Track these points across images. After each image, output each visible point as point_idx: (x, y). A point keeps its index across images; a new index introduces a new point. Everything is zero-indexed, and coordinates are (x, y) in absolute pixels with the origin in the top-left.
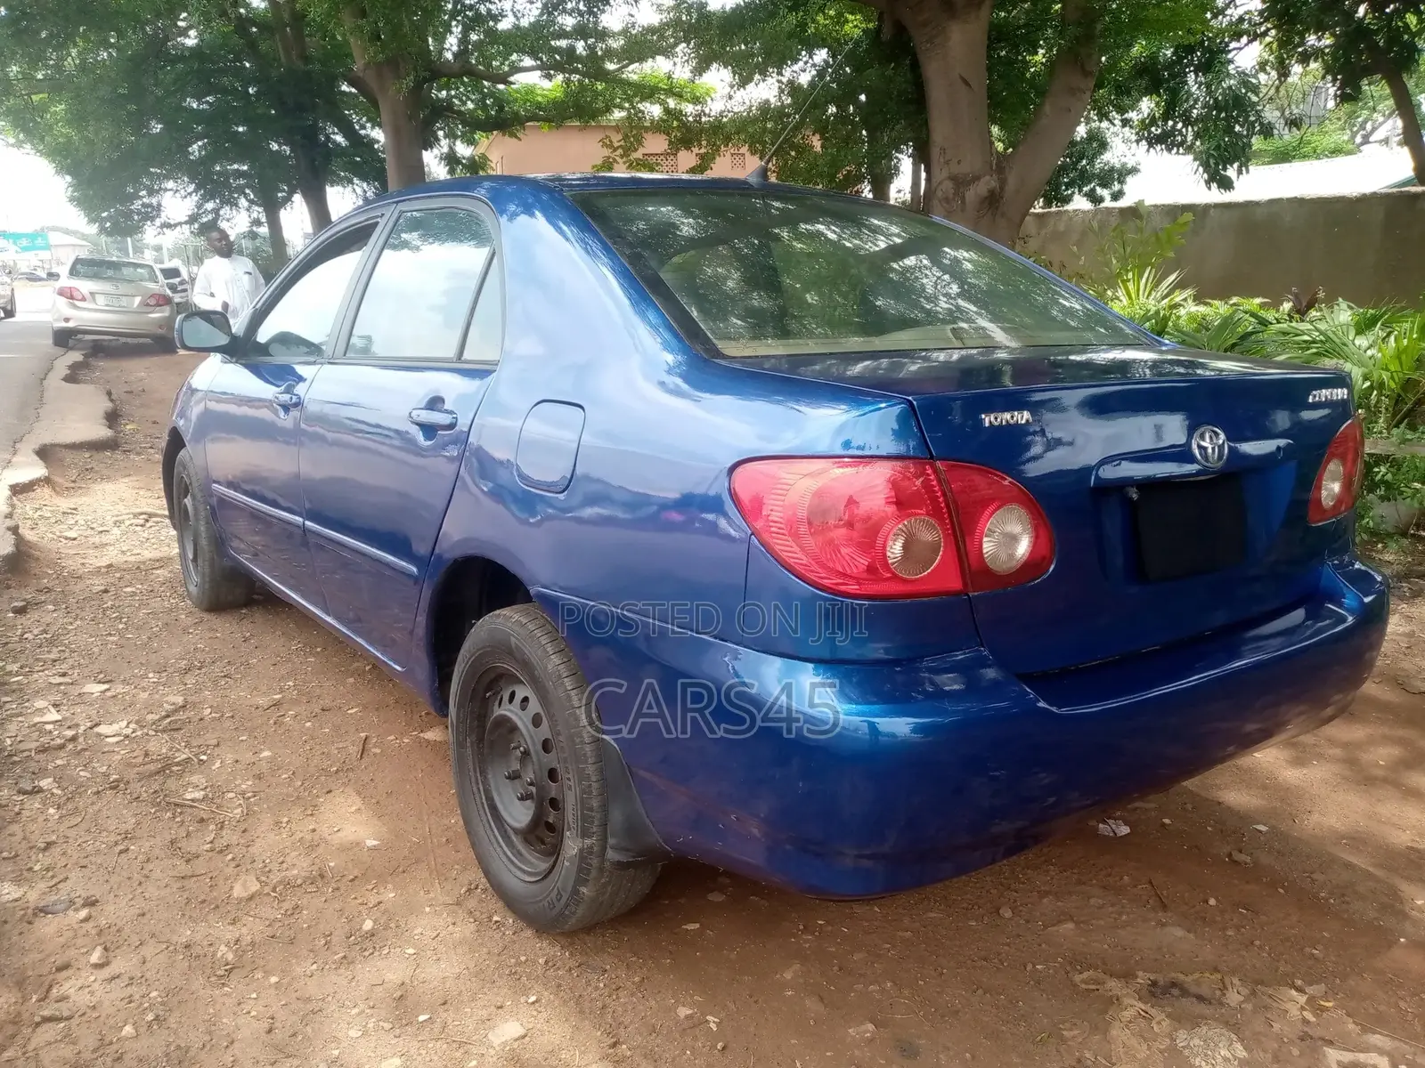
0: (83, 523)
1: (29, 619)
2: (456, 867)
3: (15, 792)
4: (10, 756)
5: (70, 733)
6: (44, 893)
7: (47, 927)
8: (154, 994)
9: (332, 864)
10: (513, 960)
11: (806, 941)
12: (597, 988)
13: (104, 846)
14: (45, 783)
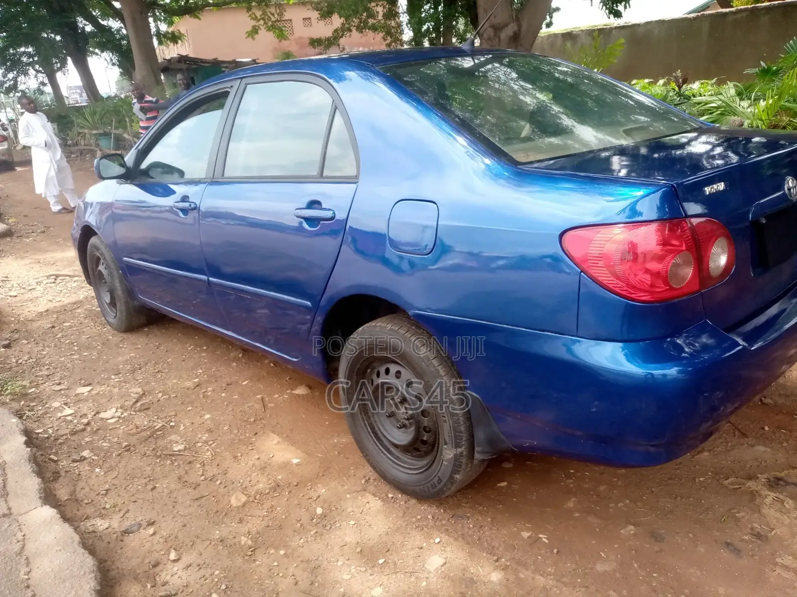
0: (17, 285)
1: (15, 351)
2: (351, 468)
3: (70, 462)
4: (56, 440)
5: (85, 421)
6: (121, 522)
7: (133, 541)
8: (217, 572)
9: (280, 477)
10: (414, 519)
11: (571, 483)
12: (469, 528)
13: (140, 487)
14: (86, 453)
